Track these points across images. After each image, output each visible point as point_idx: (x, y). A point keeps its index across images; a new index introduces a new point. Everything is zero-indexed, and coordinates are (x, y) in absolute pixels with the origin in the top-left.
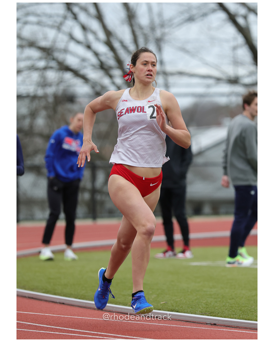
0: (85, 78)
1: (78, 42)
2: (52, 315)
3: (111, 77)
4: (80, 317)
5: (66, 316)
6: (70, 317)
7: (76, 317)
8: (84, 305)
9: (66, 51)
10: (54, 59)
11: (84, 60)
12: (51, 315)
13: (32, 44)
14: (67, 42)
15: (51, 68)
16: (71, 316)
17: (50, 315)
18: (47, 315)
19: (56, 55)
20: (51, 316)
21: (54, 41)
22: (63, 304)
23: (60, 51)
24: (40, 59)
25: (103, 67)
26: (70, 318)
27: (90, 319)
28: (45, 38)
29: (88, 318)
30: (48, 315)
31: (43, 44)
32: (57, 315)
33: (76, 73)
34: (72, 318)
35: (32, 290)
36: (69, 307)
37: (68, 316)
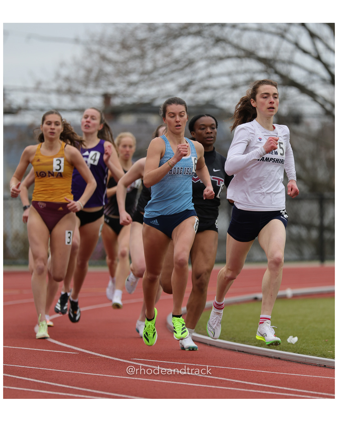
0: (312, 95)
1: (305, 52)
2: (265, 372)
4: (298, 375)
5: (282, 373)
6: (286, 374)
7: (294, 374)
8: (304, 360)
9: (291, 62)
10: (276, 72)
11: (311, 73)
13: (250, 55)
14: (292, 52)
17: (262, 371)
18: (259, 371)
19: (280, 67)
21: (277, 51)
22: (279, 358)
23: (283, 62)
24: (261, 72)
27: (310, 377)
28: (268, 48)
29: (308, 376)
31: (263, 54)
32: (271, 372)
33: (302, 89)
34: (288, 375)
35: (243, 342)
36: (285, 363)
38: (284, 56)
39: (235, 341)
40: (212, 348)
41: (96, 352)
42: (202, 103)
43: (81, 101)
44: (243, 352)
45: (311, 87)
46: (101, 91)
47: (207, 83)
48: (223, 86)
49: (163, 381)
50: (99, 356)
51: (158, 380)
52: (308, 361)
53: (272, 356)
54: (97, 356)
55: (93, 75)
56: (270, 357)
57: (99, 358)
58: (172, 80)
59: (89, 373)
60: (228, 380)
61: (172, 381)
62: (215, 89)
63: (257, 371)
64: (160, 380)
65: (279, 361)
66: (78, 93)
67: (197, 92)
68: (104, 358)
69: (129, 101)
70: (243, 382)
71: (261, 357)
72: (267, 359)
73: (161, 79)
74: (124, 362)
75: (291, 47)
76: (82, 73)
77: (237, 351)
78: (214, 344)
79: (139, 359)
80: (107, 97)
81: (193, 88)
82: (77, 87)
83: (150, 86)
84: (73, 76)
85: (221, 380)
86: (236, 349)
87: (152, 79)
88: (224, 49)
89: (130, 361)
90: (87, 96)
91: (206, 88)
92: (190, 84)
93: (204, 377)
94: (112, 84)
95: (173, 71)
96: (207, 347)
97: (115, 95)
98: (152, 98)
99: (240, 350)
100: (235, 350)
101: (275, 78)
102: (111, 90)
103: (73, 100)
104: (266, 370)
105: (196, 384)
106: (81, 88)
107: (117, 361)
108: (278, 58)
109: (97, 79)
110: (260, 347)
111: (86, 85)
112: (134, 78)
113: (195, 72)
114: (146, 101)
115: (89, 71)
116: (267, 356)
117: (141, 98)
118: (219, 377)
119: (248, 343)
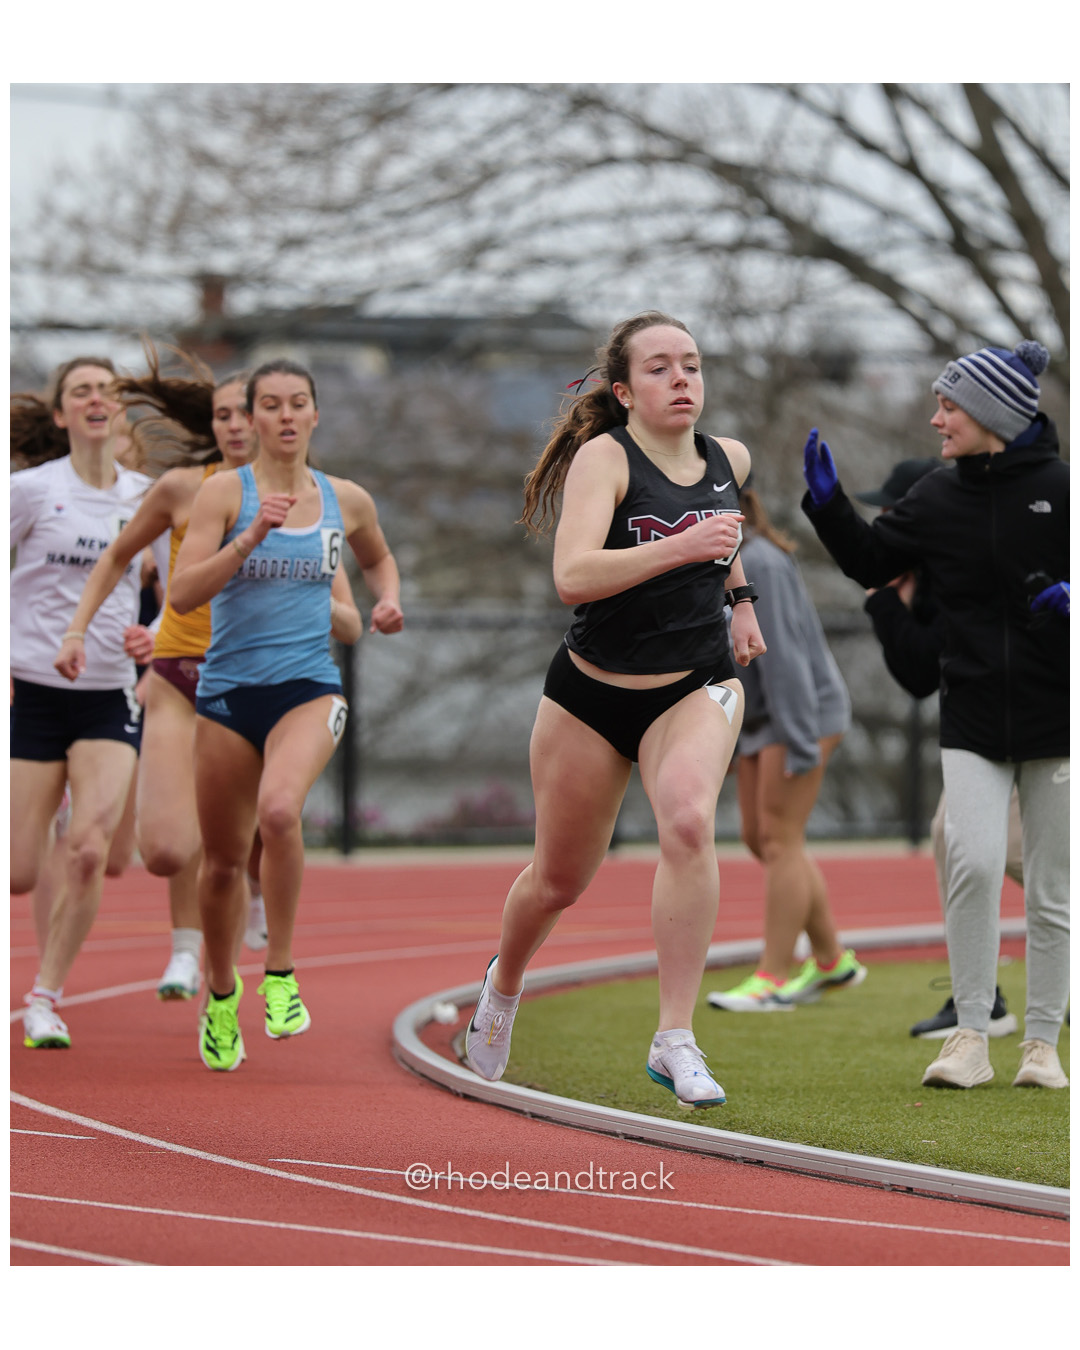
0: (890, 287)
1: (868, 145)
2: (711, 1207)
3: (991, 281)
5: (765, 1213)
6: (781, 1214)
8: (840, 1171)
9: (819, 180)
10: (772, 212)
11: (888, 214)
12: (706, 1206)
13: (686, 152)
14: (827, 144)
15: (760, 245)
16: (785, 1211)
17: (703, 1206)
18: (690, 1204)
19: (782, 194)
20: (705, 1209)
21: (776, 139)
22: (760, 1162)
23: (793, 177)
24: (719, 208)
25: (964, 244)
26: (780, 1218)
27: (858, 1226)
28: (742, 129)
30: (695, 1205)
31: (731, 150)
32: (729, 1209)
33: (857, 267)
34: (787, 1218)
36: (780, 1179)
37: (773, 1210)
38: (800, 157)
39: (615, 1105)
40: (540, 1128)
41: (152, 1137)
42: (523, 310)
43: (121, 300)
44: (641, 1139)
45: (883, 261)
46: (188, 264)
47: (544, 243)
48: (600, 254)
49: (373, 1236)
50: (164, 1149)
51: (356, 1230)
52: (853, 1173)
53: (738, 1154)
54: (156, 1148)
55: (164, 213)
56: (731, 1159)
57: (161, 1156)
58: (427, 233)
59: (127, 1204)
60: (586, 1232)
61: (403, 1235)
62: (569, 262)
63: (686, 1204)
64: (363, 1230)
65: (756, 1170)
66: (113, 271)
67: (509, 274)
68: (180, 1154)
69: (281, 299)
70: (636, 1241)
71: (699, 1159)
72: (719, 1164)
73: (390, 228)
74: (245, 1170)
75: (822, 128)
76: (127, 204)
77: (622, 1137)
78: (546, 1114)
79: (294, 1161)
80: (212, 287)
81: (495, 260)
82: (108, 250)
83: (352, 253)
84: (96, 214)
85: (564, 1233)
86: (619, 1131)
87: (361, 228)
88: (601, 133)
89: (264, 1165)
90: (144, 279)
91: (537, 262)
92: (484, 245)
93: (507, 1224)
94: (227, 244)
95: (430, 204)
96: (522, 1124)
97: (238, 279)
98: (358, 290)
99: (630, 1133)
100: (615, 1134)
101: (769, 229)
102: (222, 262)
103: (95, 292)
104: (716, 1202)
105: (481, 1244)
106: (125, 255)
107: (222, 1165)
108: (777, 165)
109: (176, 226)
110: (699, 1124)
111: (140, 244)
112: (298, 223)
113: (504, 209)
114: (340, 300)
115: (150, 199)
116: (719, 1156)
117: (323, 289)
118: (558, 1223)
119: (658, 1110)
